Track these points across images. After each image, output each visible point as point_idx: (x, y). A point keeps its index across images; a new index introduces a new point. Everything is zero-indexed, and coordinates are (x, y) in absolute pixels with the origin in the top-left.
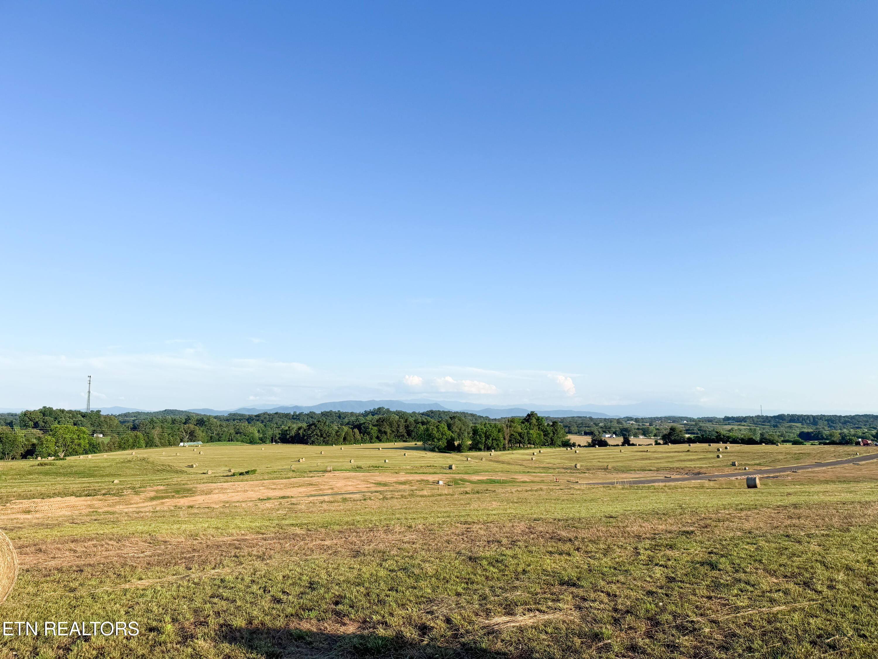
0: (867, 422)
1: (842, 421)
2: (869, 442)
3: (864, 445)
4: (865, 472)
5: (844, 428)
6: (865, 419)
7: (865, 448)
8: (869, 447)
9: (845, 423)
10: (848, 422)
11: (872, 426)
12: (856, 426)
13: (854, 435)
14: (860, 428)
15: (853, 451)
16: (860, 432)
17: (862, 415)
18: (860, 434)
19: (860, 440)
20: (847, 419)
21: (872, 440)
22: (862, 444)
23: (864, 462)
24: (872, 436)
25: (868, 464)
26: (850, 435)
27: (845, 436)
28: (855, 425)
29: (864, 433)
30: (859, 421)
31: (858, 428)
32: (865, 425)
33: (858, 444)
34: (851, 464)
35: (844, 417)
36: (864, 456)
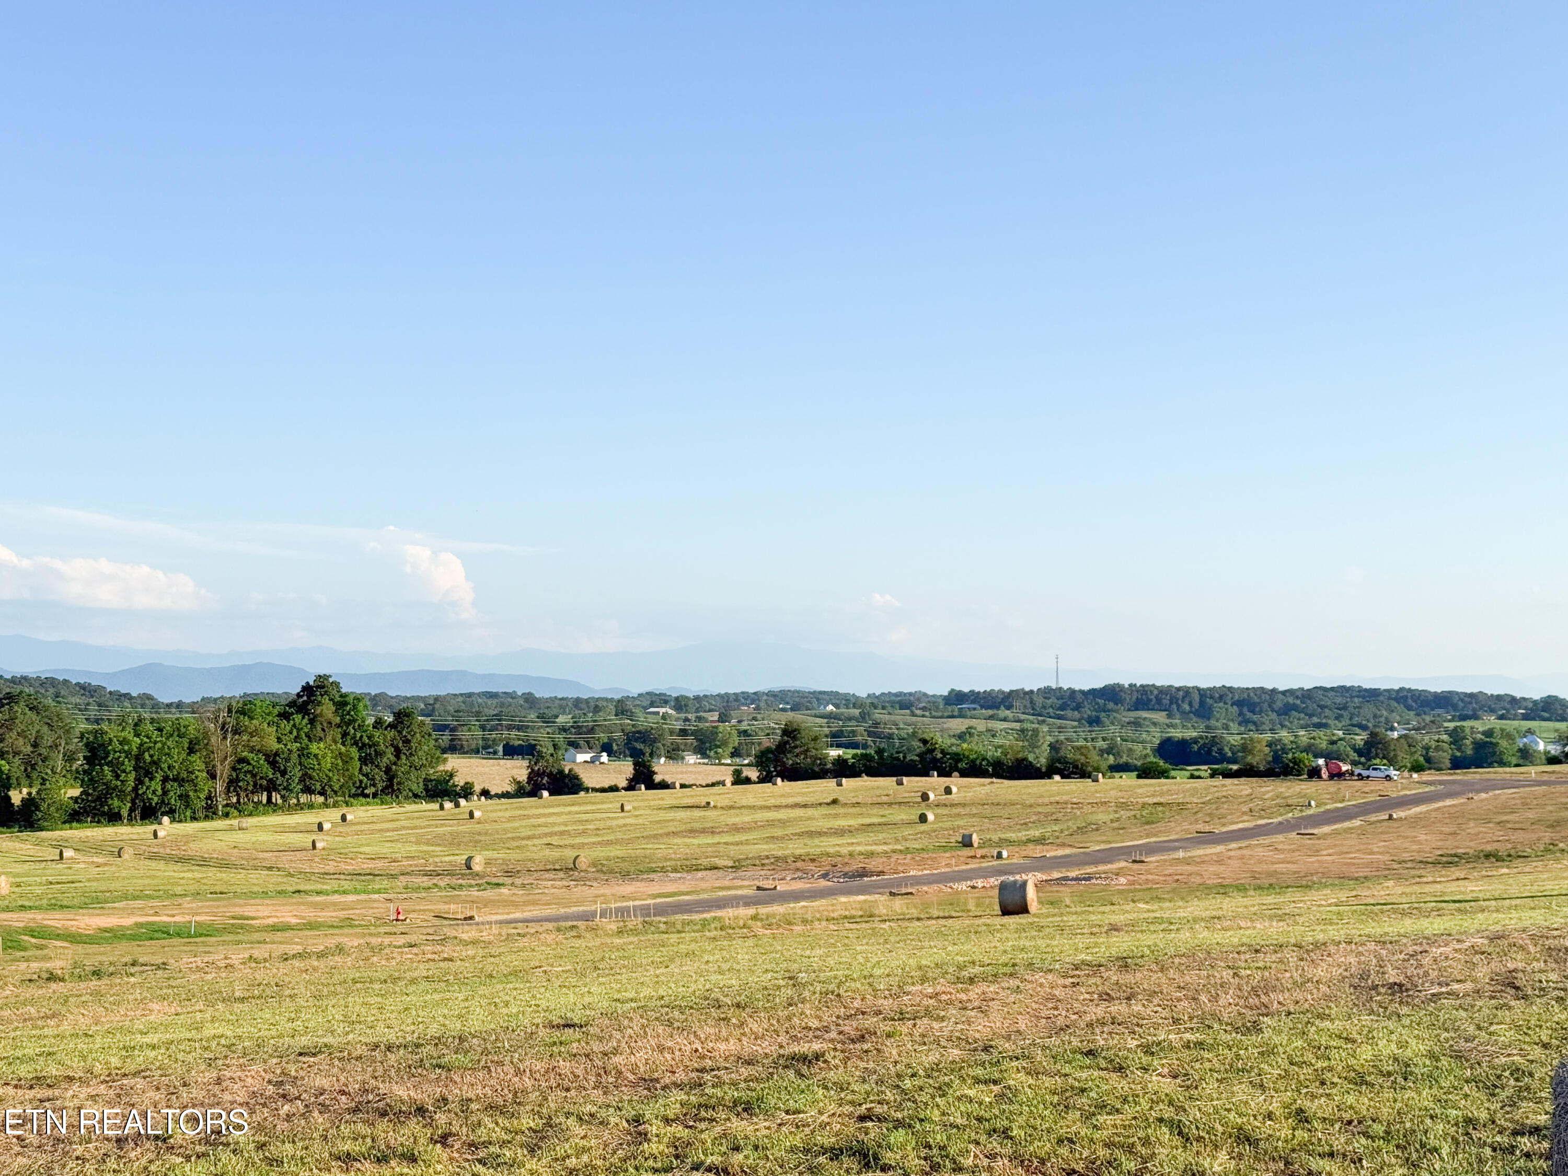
0: (1345, 708)
1: (1279, 705)
2: (1345, 768)
3: (1332, 777)
4: (1328, 858)
5: (1283, 726)
6: (1339, 700)
7: (1333, 786)
8: (1343, 785)
9: (1286, 710)
10: (1295, 708)
11: (1356, 720)
12: (1315, 720)
13: (1308, 749)
14: (1325, 726)
15: (1300, 795)
16: (1322, 739)
17: (1332, 689)
18: (1324, 745)
19: (1321, 762)
20: (1291, 700)
21: (1354, 763)
22: (1325, 774)
23: (1326, 829)
24: (1355, 750)
25: (1336, 833)
26: (1298, 747)
27: (1284, 750)
28: (1311, 716)
29: (1333, 743)
30: (1322, 707)
31: (1319, 726)
32: (1338, 718)
33: (1314, 773)
34: (1293, 835)
35: (1284, 693)
36: (1328, 811)
